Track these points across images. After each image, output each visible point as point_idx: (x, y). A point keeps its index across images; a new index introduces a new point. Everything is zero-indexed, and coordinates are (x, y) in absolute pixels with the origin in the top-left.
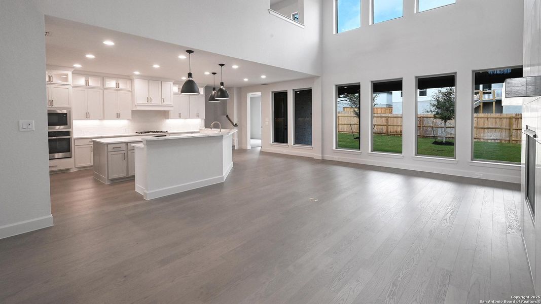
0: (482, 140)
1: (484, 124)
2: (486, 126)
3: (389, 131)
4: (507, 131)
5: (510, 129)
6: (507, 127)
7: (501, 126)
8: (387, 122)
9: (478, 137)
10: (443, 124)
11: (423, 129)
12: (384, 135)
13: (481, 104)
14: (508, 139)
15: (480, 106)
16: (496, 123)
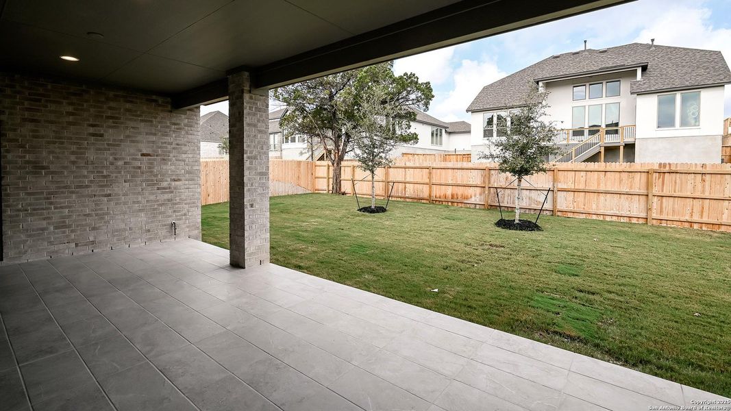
0: (594, 217)
1: (599, 184)
2: (602, 188)
3: (433, 194)
4: (643, 199)
5: (647, 195)
6: (643, 191)
7: (631, 188)
8: (429, 178)
9: (587, 210)
10: (516, 183)
11: (489, 191)
12: (424, 201)
13: (602, 150)
14: (643, 215)
15: (600, 152)
16: (621, 181)
